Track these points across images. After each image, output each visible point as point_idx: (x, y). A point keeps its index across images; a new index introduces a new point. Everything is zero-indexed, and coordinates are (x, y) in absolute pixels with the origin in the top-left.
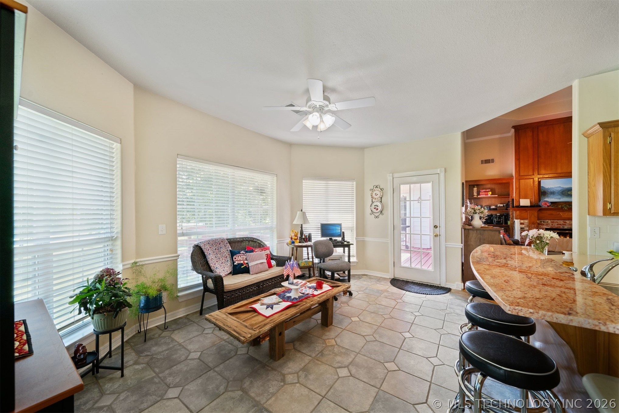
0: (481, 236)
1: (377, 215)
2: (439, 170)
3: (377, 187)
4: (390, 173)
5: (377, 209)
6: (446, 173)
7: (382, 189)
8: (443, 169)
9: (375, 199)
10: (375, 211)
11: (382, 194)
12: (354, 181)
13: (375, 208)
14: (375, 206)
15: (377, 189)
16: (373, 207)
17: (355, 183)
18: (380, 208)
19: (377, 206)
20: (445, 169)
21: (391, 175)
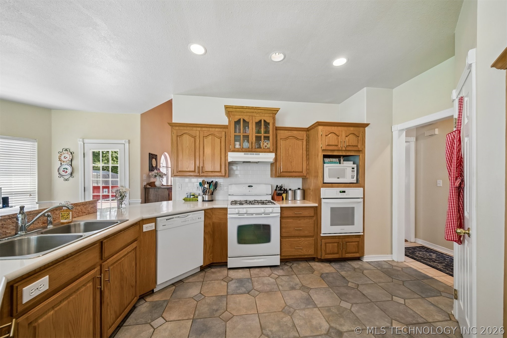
0: (157, 193)
1: (66, 177)
2: (124, 141)
3: (66, 150)
4: (80, 138)
5: (67, 172)
6: (130, 144)
7: (73, 153)
8: (127, 141)
9: (64, 162)
10: (63, 173)
11: (71, 157)
12: (35, 142)
13: (64, 171)
14: (64, 169)
15: (66, 152)
16: (62, 169)
17: (36, 144)
18: (69, 171)
19: (67, 169)
20: (129, 141)
21: (81, 140)
